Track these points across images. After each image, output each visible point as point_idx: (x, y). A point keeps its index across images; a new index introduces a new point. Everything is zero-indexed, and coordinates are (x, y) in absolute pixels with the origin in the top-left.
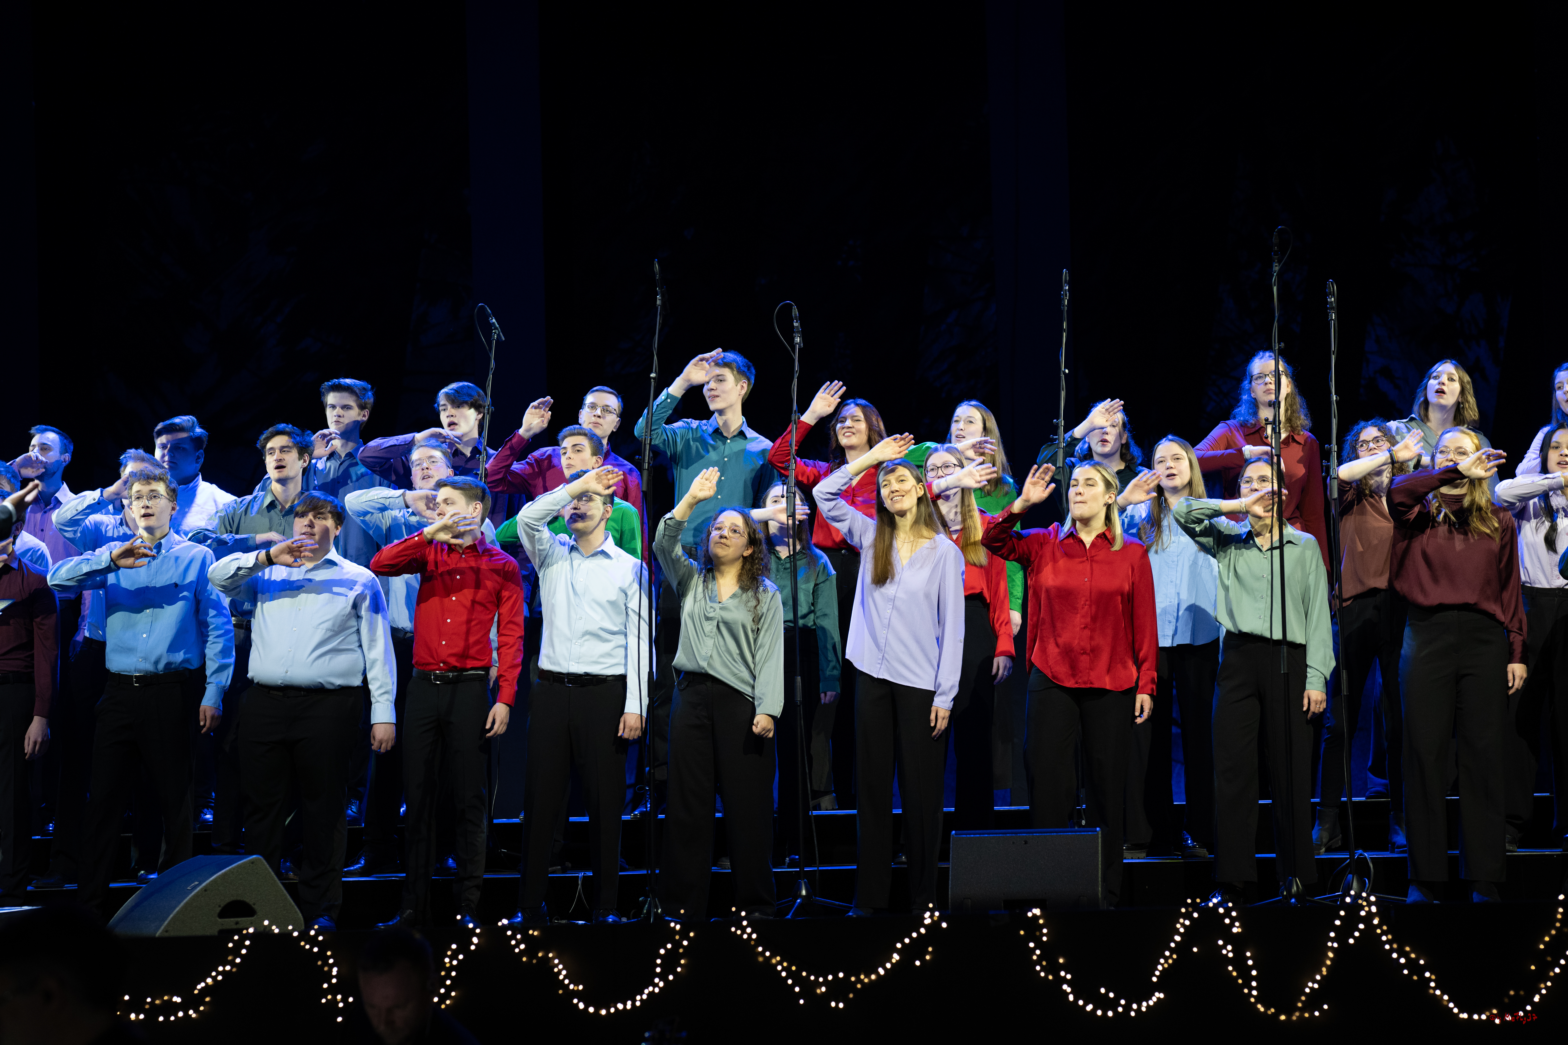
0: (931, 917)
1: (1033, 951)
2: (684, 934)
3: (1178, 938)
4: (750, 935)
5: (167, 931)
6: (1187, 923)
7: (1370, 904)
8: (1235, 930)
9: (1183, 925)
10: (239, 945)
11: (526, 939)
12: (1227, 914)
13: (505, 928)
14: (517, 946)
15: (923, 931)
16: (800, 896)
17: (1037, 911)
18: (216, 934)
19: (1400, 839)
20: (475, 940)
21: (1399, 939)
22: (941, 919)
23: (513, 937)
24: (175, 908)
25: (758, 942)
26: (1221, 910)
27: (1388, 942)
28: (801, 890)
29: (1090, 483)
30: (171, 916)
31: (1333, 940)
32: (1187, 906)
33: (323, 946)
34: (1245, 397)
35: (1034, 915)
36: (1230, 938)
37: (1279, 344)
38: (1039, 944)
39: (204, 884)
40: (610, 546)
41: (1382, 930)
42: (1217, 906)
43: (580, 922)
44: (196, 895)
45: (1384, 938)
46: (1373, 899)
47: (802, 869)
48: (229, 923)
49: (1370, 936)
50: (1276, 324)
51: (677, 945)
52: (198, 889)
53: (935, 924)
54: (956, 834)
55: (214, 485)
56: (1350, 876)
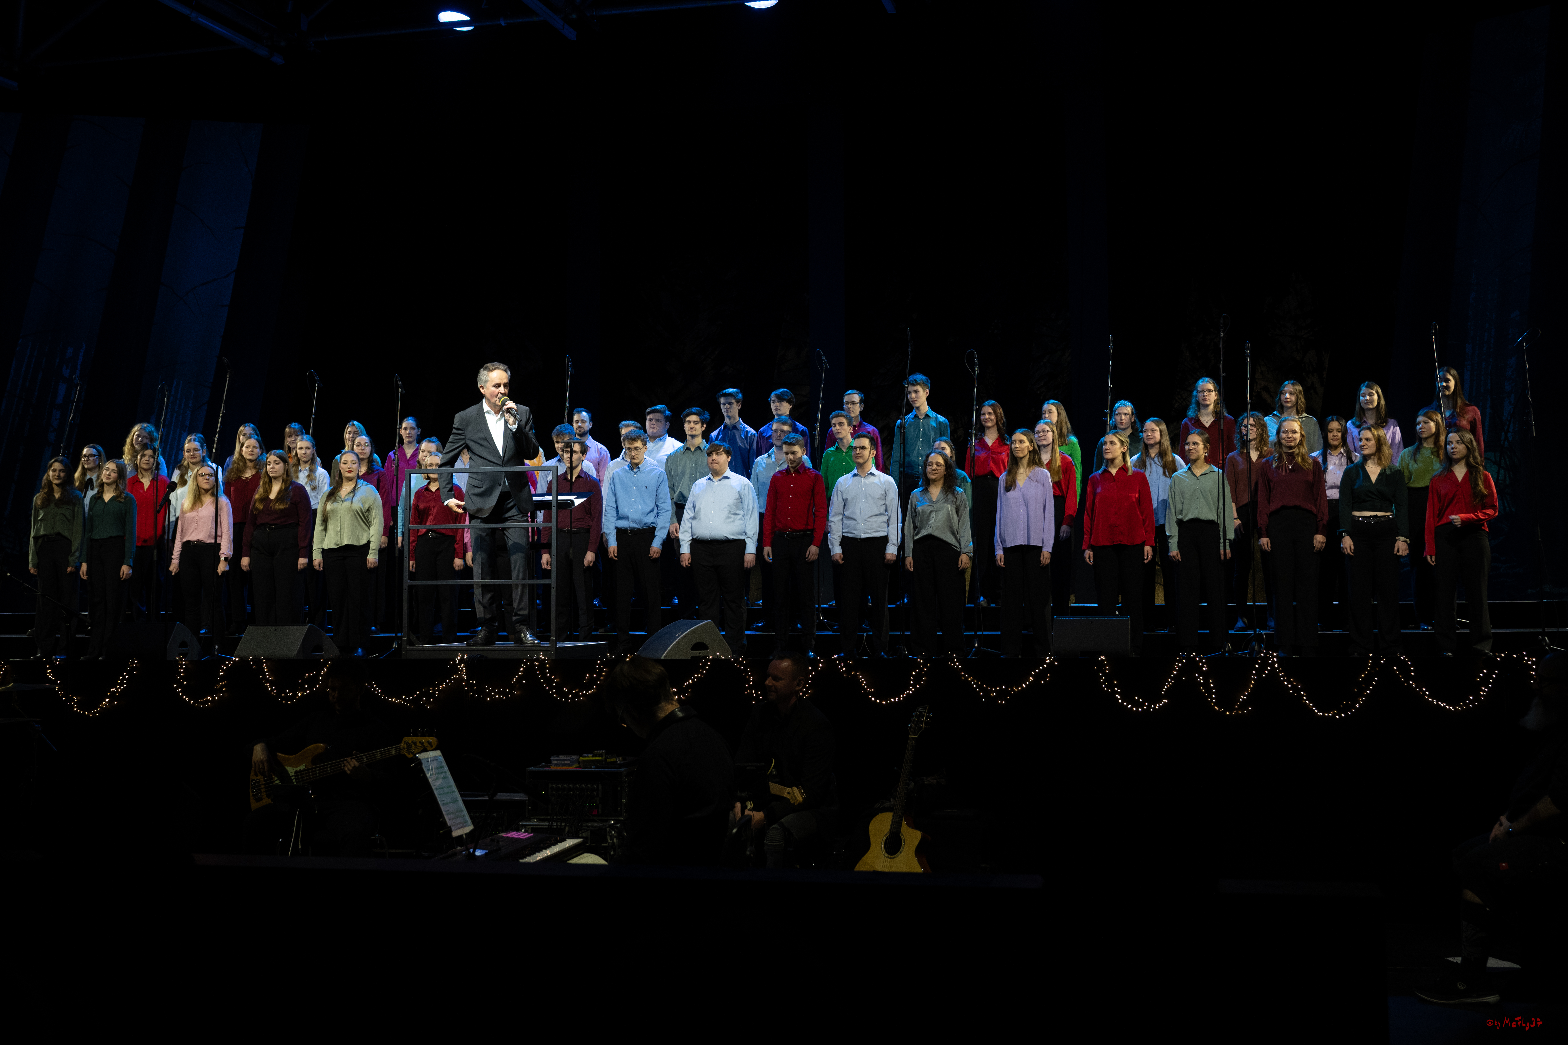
0: (1049, 659)
1: (1101, 677)
2: (925, 665)
3: (1175, 673)
4: (958, 666)
5: (666, 656)
6: (1180, 665)
7: (1274, 657)
8: (1204, 669)
9: (1178, 666)
10: (705, 664)
11: (846, 665)
12: (1201, 661)
13: (836, 659)
14: (842, 668)
15: (1045, 666)
16: (975, 647)
17: (1103, 657)
18: (690, 658)
19: (1272, 624)
20: (821, 665)
21: (1288, 675)
22: (1055, 660)
23: (839, 664)
24: (670, 645)
25: (962, 670)
26: (1197, 659)
27: (1282, 676)
28: (975, 644)
29: (1112, 443)
30: (669, 649)
31: (1254, 675)
32: (1179, 656)
33: (746, 666)
34: (1193, 400)
35: (1102, 659)
36: (1202, 673)
37: (1223, 373)
38: (1104, 674)
39: (684, 634)
40: (874, 470)
41: (1279, 670)
42: (1195, 657)
43: (864, 657)
44: (681, 639)
45: (1280, 674)
46: (1275, 654)
47: (976, 633)
48: (696, 653)
49: (1273, 673)
50: (1221, 364)
51: (921, 670)
52: (682, 636)
53: (1052, 663)
54: (1056, 618)
55: (674, 439)
56: (1254, 642)
